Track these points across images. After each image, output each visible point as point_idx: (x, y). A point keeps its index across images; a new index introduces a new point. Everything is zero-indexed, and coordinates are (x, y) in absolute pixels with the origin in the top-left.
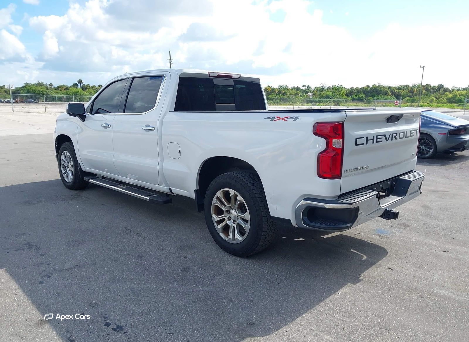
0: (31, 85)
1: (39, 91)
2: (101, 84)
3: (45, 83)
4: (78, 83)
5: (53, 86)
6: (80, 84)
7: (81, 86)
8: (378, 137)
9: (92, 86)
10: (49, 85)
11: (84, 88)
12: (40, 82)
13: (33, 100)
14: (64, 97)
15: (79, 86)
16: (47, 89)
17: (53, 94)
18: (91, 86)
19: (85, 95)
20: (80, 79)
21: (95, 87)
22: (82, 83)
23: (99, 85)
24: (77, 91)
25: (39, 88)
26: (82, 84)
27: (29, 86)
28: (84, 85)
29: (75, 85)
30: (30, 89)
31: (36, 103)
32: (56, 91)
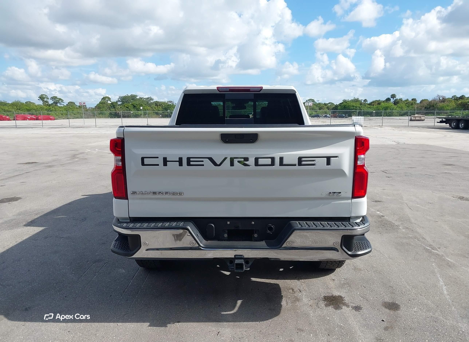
0: (348, 101)
1: (353, 106)
2: (415, 98)
3: (360, 99)
4: (391, 98)
5: (367, 101)
6: (393, 99)
7: (394, 101)
8: (191, 159)
9: (405, 100)
10: (364, 101)
11: (396, 103)
12: (356, 98)
13: (344, 115)
14: (374, 112)
15: (392, 100)
16: (361, 104)
17: (365, 109)
18: (403, 100)
19: (395, 109)
20: (394, 94)
21: (408, 101)
22: (395, 97)
23: (412, 98)
24: (388, 105)
25: (354, 104)
26: (394, 99)
27: (346, 102)
28: (397, 99)
29: (388, 100)
30: (346, 105)
31: (346, 117)
32: (369, 106)
